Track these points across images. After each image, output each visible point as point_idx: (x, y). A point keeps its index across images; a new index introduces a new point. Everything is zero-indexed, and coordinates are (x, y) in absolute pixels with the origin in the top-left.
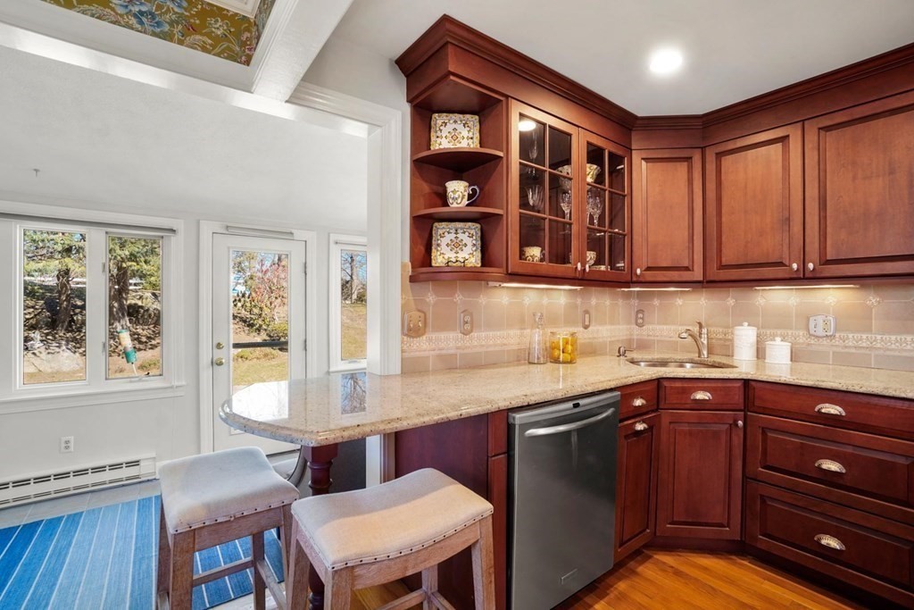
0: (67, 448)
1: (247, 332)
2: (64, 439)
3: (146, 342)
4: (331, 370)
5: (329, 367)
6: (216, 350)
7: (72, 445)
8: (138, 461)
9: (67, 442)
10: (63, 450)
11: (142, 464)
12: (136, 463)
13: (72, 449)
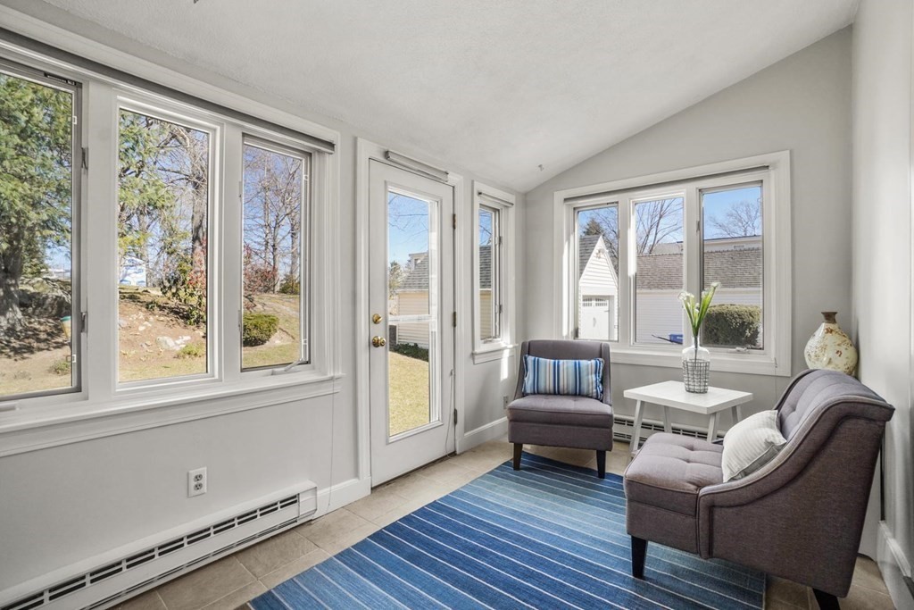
0: (198, 487)
1: (183, 325)
2: (194, 473)
3: (46, 340)
4: (477, 351)
5: (473, 348)
6: (372, 324)
7: (204, 481)
8: (295, 497)
9: (198, 478)
10: (193, 492)
11: (302, 499)
12: (292, 500)
13: (204, 489)
